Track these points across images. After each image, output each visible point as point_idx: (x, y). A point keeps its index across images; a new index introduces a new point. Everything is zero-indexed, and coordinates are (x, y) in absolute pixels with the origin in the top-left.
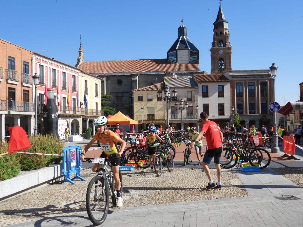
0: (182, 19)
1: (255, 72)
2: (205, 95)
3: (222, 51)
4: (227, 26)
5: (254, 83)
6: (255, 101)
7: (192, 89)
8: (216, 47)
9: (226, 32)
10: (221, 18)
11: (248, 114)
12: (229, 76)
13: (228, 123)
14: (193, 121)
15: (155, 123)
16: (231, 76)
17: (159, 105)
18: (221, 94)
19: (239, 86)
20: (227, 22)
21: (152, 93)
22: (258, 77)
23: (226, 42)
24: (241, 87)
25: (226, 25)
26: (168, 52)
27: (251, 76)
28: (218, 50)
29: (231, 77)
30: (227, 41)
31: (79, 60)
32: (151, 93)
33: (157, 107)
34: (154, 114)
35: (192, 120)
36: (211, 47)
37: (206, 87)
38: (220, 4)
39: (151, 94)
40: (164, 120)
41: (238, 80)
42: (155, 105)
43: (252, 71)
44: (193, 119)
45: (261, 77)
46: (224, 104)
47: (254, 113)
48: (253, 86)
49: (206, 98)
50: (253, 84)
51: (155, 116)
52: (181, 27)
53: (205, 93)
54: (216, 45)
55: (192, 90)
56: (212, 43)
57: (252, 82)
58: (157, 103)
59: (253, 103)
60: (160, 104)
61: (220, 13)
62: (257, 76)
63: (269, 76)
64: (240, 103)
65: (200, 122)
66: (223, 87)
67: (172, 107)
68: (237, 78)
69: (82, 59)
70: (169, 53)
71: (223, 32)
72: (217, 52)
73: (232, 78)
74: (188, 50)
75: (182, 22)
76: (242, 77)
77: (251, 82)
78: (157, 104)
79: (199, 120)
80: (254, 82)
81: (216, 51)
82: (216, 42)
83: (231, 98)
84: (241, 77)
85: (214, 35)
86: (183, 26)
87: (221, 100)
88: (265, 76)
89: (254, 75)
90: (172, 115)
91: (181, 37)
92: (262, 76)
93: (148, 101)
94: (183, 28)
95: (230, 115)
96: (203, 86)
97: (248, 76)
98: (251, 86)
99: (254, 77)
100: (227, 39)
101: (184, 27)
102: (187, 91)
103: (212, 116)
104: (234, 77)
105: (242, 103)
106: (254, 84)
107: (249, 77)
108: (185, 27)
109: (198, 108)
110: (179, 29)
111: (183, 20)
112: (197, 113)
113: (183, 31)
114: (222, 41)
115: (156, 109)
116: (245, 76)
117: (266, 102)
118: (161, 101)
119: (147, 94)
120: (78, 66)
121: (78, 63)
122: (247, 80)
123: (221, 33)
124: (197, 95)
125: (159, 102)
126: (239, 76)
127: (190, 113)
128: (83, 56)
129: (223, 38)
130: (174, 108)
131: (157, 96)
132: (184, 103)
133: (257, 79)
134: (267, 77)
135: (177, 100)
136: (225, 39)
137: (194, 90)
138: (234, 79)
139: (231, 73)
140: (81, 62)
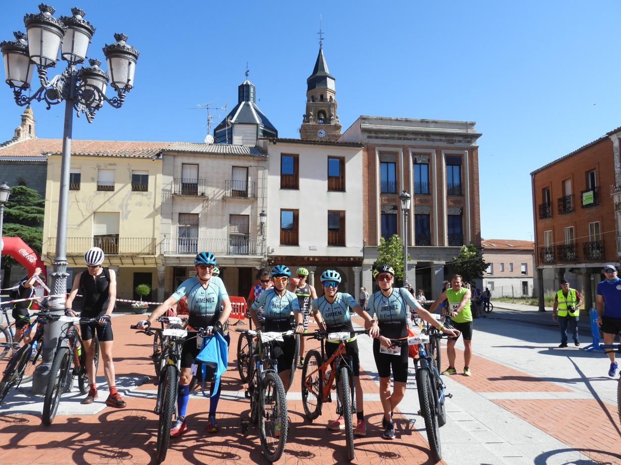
0: (246, 71)
1: (433, 125)
2: (290, 182)
3: (323, 132)
4: (334, 86)
5: (427, 157)
6: (432, 207)
7: (249, 161)
8: (311, 123)
9: (331, 97)
10: (323, 69)
11: (413, 243)
12: (360, 131)
13: (356, 269)
14: (247, 263)
15: (121, 266)
16: (364, 130)
17: (136, 205)
18: (337, 184)
19: (386, 164)
20: (334, 79)
21: (114, 164)
22: (441, 140)
23: (331, 116)
24: (391, 167)
25: (331, 84)
26: (215, 130)
27: (420, 137)
28: (316, 129)
29: (366, 135)
30: (333, 114)
32: (111, 164)
33: (129, 212)
34: (118, 235)
35: (246, 259)
36: (302, 123)
37: (291, 159)
38: (321, 45)
39: (113, 167)
40: (153, 254)
41: (385, 145)
42: (121, 206)
43: (422, 121)
44: (248, 254)
45: (448, 142)
46: (344, 212)
47: (429, 242)
48: (426, 166)
49: (292, 192)
50: (424, 159)
51: (121, 242)
52: (245, 83)
53: (289, 175)
54: (311, 119)
55: (247, 164)
56: (304, 116)
57: (425, 154)
58: (130, 198)
59: (426, 213)
60: (140, 204)
61: (320, 60)
62: (438, 138)
63: (469, 139)
64: (391, 212)
65: (270, 265)
66: (342, 162)
67: (180, 214)
68: (382, 138)
69: (30, 132)
70: (217, 132)
71: (326, 96)
72: (314, 132)
73: (369, 137)
74: (256, 126)
75: (247, 75)
76: (397, 136)
77: (420, 154)
78: (129, 201)
79: (266, 259)
80: (430, 155)
81: (311, 131)
82: (312, 113)
83: (364, 196)
84: (393, 135)
85: (308, 101)
86: (247, 83)
87: (337, 201)
88: (458, 139)
89: (428, 134)
90: (180, 242)
91: (243, 103)
92: (450, 138)
93: (98, 190)
94: (248, 86)
95: (361, 246)
96: (282, 155)
97: (413, 137)
98: (420, 164)
99: (428, 140)
100: (332, 109)
101: (250, 84)
102: (233, 167)
103: (310, 247)
104: (373, 135)
105: (395, 212)
106: (429, 160)
107: (415, 139)
108: (252, 85)
109: (264, 219)
110: (240, 87)
111: (248, 71)
112: (261, 238)
113: (248, 92)
114: (324, 113)
115: (126, 217)
116: (405, 135)
117: (461, 211)
118: (145, 193)
119: (98, 166)
120: (13, 143)
121: (15, 139)
122: (410, 146)
123: (322, 97)
124: (264, 179)
125: (138, 196)
126: (386, 134)
127: (239, 236)
128: (32, 127)
129: (326, 107)
130: (187, 217)
131: (131, 176)
132: (220, 203)
133: (438, 147)
134: (463, 141)
135: (199, 194)
136: (329, 108)
137: (256, 164)
138: (373, 140)
139: (364, 123)
140: (24, 137)
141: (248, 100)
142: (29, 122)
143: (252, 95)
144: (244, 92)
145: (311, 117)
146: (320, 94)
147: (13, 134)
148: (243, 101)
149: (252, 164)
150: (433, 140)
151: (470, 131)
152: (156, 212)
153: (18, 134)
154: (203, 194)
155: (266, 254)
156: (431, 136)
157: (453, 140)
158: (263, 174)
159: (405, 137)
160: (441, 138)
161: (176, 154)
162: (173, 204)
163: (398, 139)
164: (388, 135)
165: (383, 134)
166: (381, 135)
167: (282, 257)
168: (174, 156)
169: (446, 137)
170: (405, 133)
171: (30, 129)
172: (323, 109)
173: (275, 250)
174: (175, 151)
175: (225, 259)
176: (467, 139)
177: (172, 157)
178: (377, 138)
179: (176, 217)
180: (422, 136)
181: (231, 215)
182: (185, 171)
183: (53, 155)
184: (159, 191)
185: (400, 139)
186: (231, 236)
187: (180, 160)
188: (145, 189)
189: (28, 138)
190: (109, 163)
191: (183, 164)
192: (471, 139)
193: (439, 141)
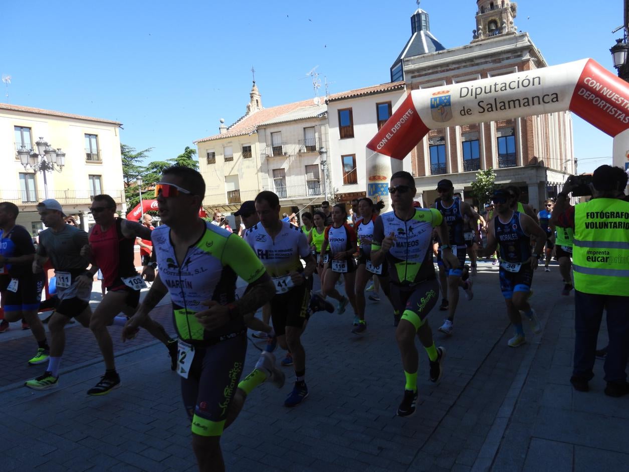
1: (477, 48)
2: (347, 132)
6: (479, 132)
7: (315, 122)
8: (481, 38)
9: (503, 2)
11: (461, 169)
16: (407, 72)
17: (246, 168)
21: (231, 142)
22: (486, 63)
23: (502, 23)
27: (464, 64)
29: (410, 75)
30: (505, 20)
31: (248, 107)
32: (229, 143)
33: (243, 173)
34: (239, 190)
36: (472, 40)
37: (346, 113)
39: (230, 144)
41: (428, 81)
42: (238, 170)
43: (466, 48)
44: (320, 194)
45: (494, 62)
47: (478, 167)
49: (348, 141)
51: (241, 194)
52: (416, 13)
53: (346, 127)
54: (481, 33)
55: (313, 124)
56: (474, 31)
58: (243, 164)
59: (474, 138)
60: (248, 167)
62: (483, 60)
63: (519, 53)
64: (439, 143)
67: (274, 170)
68: (426, 75)
69: (258, 105)
70: (393, 69)
71: (497, 2)
73: (412, 77)
75: (418, 3)
76: (439, 69)
78: (243, 166)
79: (333, 197)
82: (481, 27)
84: (436, 70)
85: (477, 13)
86: (418, 11)
88: (505, 56)
89: (471, 60)
90: (277, 190)
91: (416, 34)
92: (496, 58)
93: (225, 161)
94: (419, 15)
96: (339, 111)
97: (456, 66)
99: (473, 65)
102: (304, 128)
104: (416, 74)
105: (443, 142)
107: (458, 68)
108: (423, 13)
110: (412, 18)
112: (328, 180)
113: (420, 21)
114: (495, 22)
115: (242, 177)
116: (448, 66)
117: (512, 131)
118: (250, 159)
119: (223, 145)
120: (246, 118)
121: (247, 113)
122: (453, 77)
123: (492, 4)
124: (326, 134)
125: (247, 162)
126: (429, 70)
127: (315, 181)
128: (259, 101)
129: (497, 15)
130: (278, 172)
131: (242, 148)
132: (298, 158)
133: (483, 70)
134: (512, 57)
135: (283, 154)
136: (501, 16)
137: (320, 123)
138: (417, 78)
139: (408, 65)
140: (254, 110)
141: (420, 29)
142: (255, 98)
143: (423, 23)
144: (416, 23)
145: (480, 31)
146: (489, 2)
147: (246, 110)
148: (416, 32)
149: (317, 123)
150: (477, 64)
151: (520, 45)
152: (258, 171)
153: (249, 110)
154: (285, 154)
155: (333, 193)
156: (475, 60)
157: (500, 59)
158: (325, 129)
159: (448, 68)
160: (487, 60)
161: (265, 127)
162: (268, 164)
163: (441, 72)
164: (430, 71)
165: (425, 71)
166: (424, 73)
167: (345, 194)
168: (265, 129)
169: (491, 58)
170: (447, 64)
171: (257, 102)
172: (493, 18)
173: (339, 189)
174: (264, 125)
175: (304, 199)
176: (516, 54)
177: (263, 130)
178: (420, 76)
179: (271, 172)
180: (465, 63)
181: (306, 166)
182: (274, 138)
183: (199, 143)
184: (259, 156)
185: (443, 71)
186: (308, 182)
187: (269, 131)
188: (250, 156)
189: (257, 110)
190: (228, 141)
191: (272, 133)
192: (521, 52)
193: (484, 64)
